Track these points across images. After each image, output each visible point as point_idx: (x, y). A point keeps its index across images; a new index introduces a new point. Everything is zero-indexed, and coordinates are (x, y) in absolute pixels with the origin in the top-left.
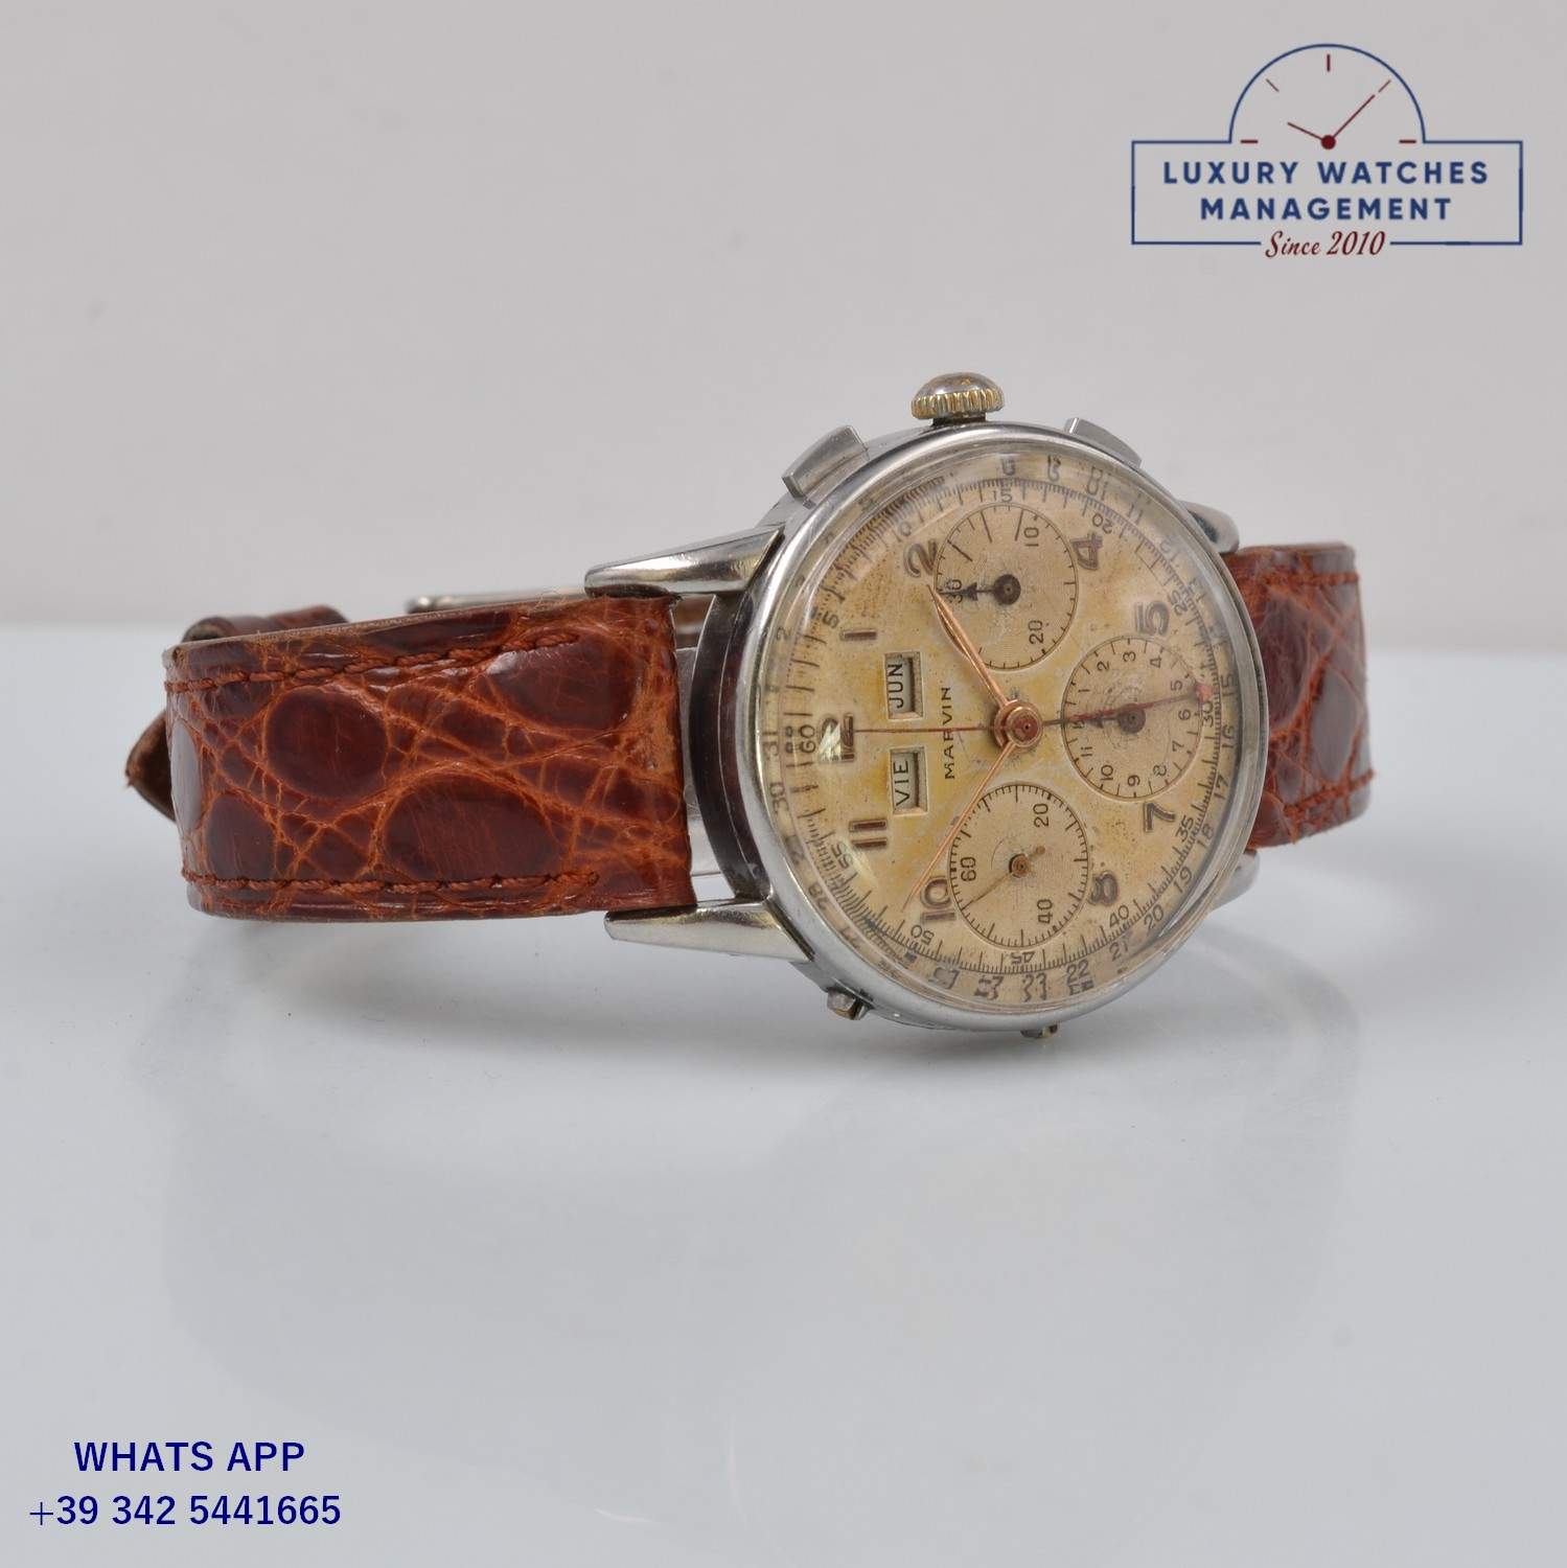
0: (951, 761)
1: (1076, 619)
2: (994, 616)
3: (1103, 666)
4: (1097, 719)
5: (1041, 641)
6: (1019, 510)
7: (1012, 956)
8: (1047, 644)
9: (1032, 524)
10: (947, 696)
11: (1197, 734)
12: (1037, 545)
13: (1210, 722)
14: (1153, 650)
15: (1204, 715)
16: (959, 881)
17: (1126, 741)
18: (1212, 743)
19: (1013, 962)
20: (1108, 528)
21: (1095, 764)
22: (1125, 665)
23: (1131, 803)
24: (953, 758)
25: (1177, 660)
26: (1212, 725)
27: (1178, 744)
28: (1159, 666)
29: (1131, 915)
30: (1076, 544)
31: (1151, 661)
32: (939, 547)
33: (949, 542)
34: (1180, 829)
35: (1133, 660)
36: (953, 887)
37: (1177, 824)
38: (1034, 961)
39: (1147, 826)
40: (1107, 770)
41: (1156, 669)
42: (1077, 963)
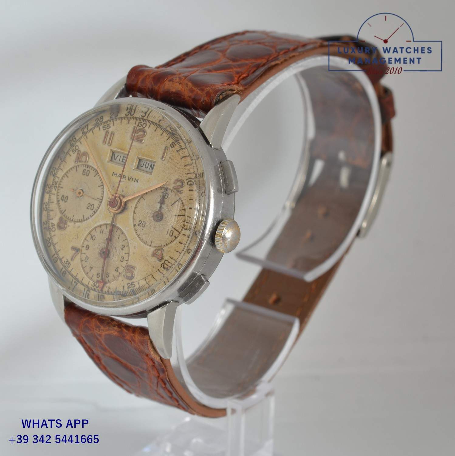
0: (117, 176)
1: (140, 241)
2: (152, 209)
3: (123, 246)
4: (110, 240)
5: (138, 225)
6: (180, 231)
7: (58, 182)
8: (137, 227)
9: (174, 235)
10: (136, 181)
11: (92, 278)
12: (167, 234)
13: (93, 285)
14: (121, 270)
15: (96, 283)
16: (84, 168)
17: (99, 249)
18: (87, 284)
19: (56, 181)
20: (162, 266)
21: (97, 234)
22: (121, 256)
23: (81, 244)
24: (118, 177)
25: (115, 278)
26: (92, 285)
27: (92, 269)
28: (115, 270)
29: (52, 232)
30: (162, 250)
31: (118, 268)
32: (179, 194)
33: (180, 199)
34: (68, 261)
35: (121, 260)
36: (83, 165)
37: (70, 261)
38: (53, 190)
39: (73, 248)
40: (94, 238)
41: (115, 269)
42: (47, 207)
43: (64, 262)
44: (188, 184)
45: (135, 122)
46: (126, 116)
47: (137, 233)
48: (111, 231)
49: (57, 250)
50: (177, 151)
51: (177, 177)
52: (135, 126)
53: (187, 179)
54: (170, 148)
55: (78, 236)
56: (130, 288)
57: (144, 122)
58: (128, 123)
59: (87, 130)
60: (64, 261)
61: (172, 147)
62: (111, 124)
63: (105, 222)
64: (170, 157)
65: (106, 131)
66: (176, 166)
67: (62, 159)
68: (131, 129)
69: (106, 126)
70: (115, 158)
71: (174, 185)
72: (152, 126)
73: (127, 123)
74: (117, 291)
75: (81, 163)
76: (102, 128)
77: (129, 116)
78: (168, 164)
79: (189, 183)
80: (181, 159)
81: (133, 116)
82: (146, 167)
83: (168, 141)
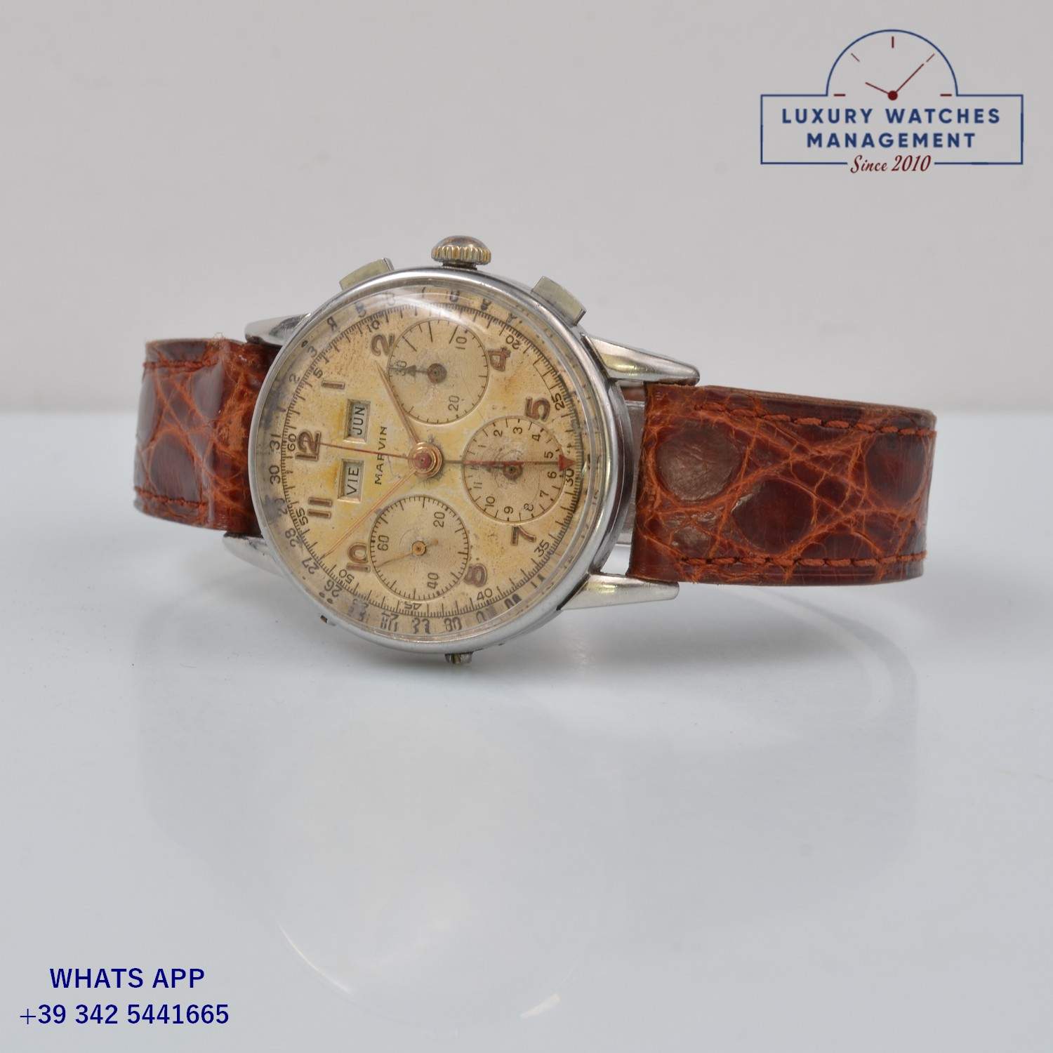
0: (380, 473)
1: (483, 400)
2: (427, 388)
3: (496, 433)
4: (489, 466)
7: (406, 603)
8: (461, 412)
9: (463, 335)
10: (385, 432)
11: (559, 489)
12: (464, 349)
13: (570, 483)
14: (536, 429)
15: (567, 477)
16: (375, 549)
17: (507, 484)
18: (570, 497)
19: (406, 608)
20: (516, 346)
21: (482, 494)
22: (514, 435)
23: (504, 524)
24: (382, 471)
25: (552, 439)
26: (572, 485)
27: (544, 493)
28: (538, 440)
29: (493, 596)
30: (492, 353)
31: (533, 436)
32: (396, 339)
33: (403, 337)
34: (538, 548)
35: (520, 433)
36: (371, 552)
37: (536, 544)
38: (420, 610)
39: (514, 541)
40: (491, 500)
41: (536, 442)
42: (451, 618)
43: (542, 558)
44: (378, 328)
45: (289, 459)
46: (281, 480)
47: (471, 410)
48: (474, 465)
49: (522, 577)
50: (327, 361)
51: (368, 351)
52: (294, 458)
53: (370, 331)
54: (323, 376)
55: (492, 535)
56: (562, 402)
57: (287, 440)
58: (292, 472)
59: (310, 559)
60: (540, 556)
61: (321, 375)
62: (296, 507)
63: (461, 481)
64: (339, 373)
65: (308, 517)
66: (352, 358)
67: (365, 603)
68: (301, 464)
69: (301, 518)
70: (353, 490)
71: (383, 353)
72: (291, 423)
73: (290, 474)
74: (572, 429)
75: (369, 558)
76: (304, 526)
77: (280, 474)
78: (350, 375)
79: (376, 326)
80: (338, 351)
81: (279, 466)
82: (360, 422)
83: (313, 384)
